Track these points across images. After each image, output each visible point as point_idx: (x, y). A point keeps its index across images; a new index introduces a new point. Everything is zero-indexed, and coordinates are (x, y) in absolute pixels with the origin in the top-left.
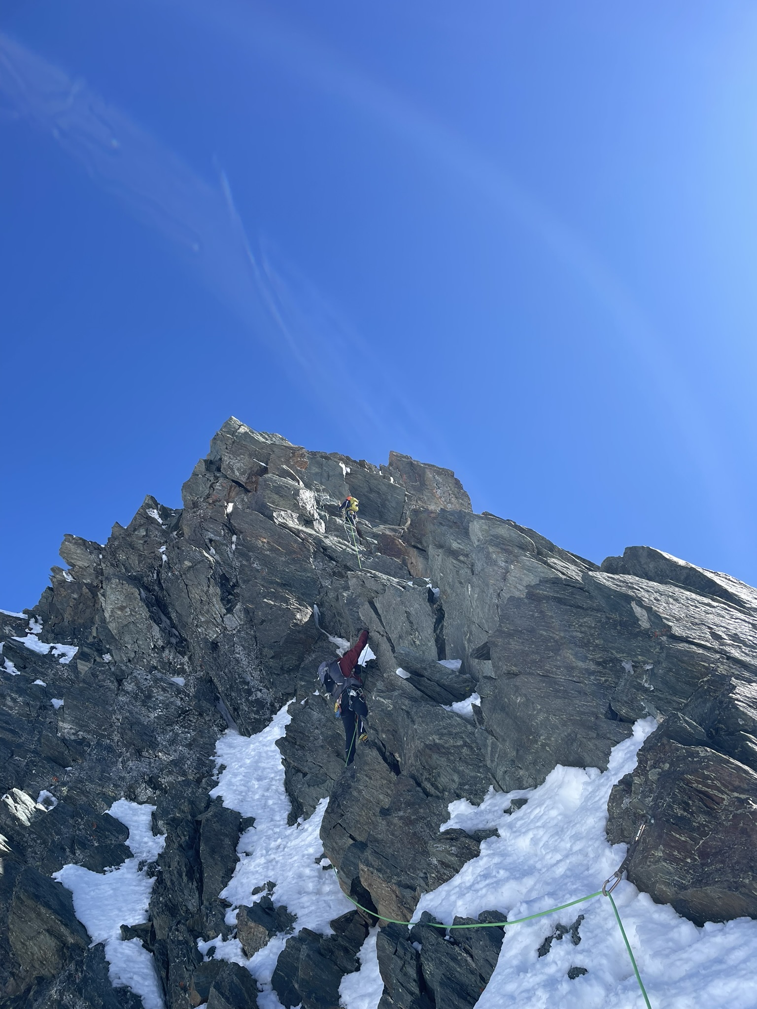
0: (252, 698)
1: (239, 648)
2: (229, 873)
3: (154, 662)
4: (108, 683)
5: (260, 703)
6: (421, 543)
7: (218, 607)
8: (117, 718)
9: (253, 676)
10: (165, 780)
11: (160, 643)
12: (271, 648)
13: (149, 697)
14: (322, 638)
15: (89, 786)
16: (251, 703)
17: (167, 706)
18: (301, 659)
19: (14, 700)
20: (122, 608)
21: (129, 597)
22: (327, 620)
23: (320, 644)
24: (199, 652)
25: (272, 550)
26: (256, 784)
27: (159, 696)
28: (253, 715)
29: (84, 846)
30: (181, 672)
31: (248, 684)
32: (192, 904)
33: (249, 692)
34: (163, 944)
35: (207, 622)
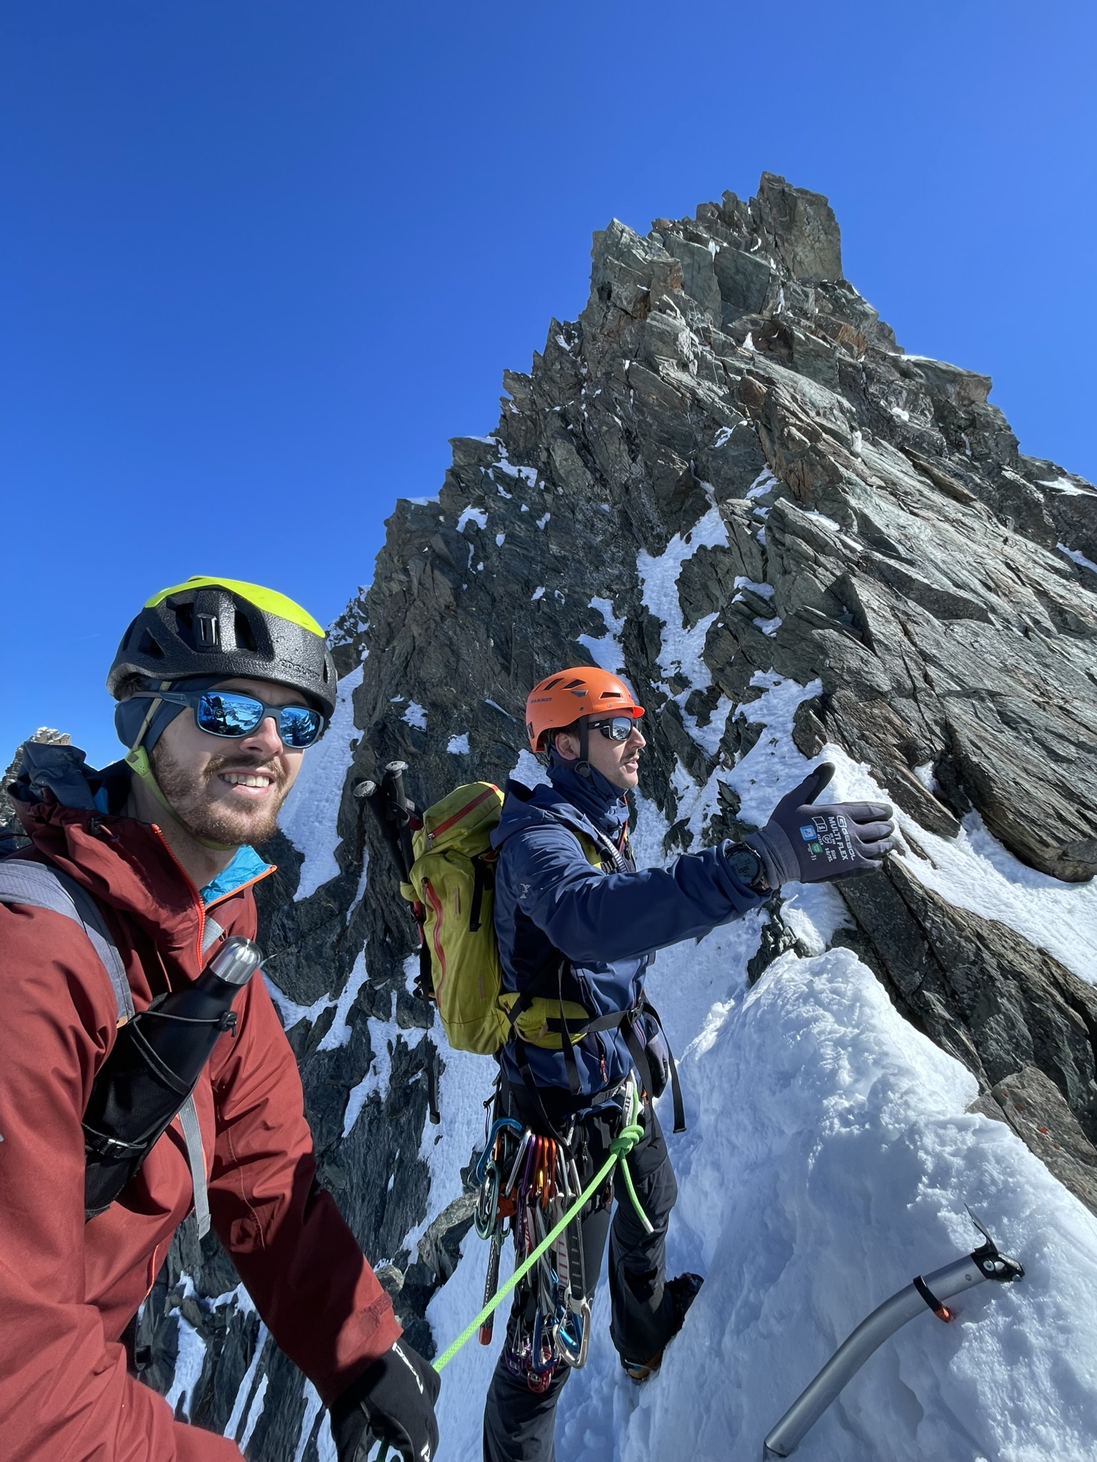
0: (655, 533)
1: (643, 495)
2: (659, 651)
3: (589, 494)
4: (567, 514)
5: (659, 536)
6: (770, 423)
7: (627, 459)
8: (580, 542)
9: (654, 516)
10: (615, 587)
11: (592, 482)
12: (664, 499)
13: (593, 525)
14: (697, 484)
15: (578, 589)
16: (654, 537)
17: (605, 532)
18: (683, 503)
19: (519, 527)
20: (566, 460)
21: (569, 452)
22: (700, 469)
23: (695, 491)
24: (617, 491)
25: (660, 405)
26: (664, 599)
27: (599, 525)
28: (656, 545)
29: (586, 624)
30: (606, 500)
31: (651, 522)
32: (644, 663)
33: (652, 528)
34: (634, 676)
35: (620, 469)
